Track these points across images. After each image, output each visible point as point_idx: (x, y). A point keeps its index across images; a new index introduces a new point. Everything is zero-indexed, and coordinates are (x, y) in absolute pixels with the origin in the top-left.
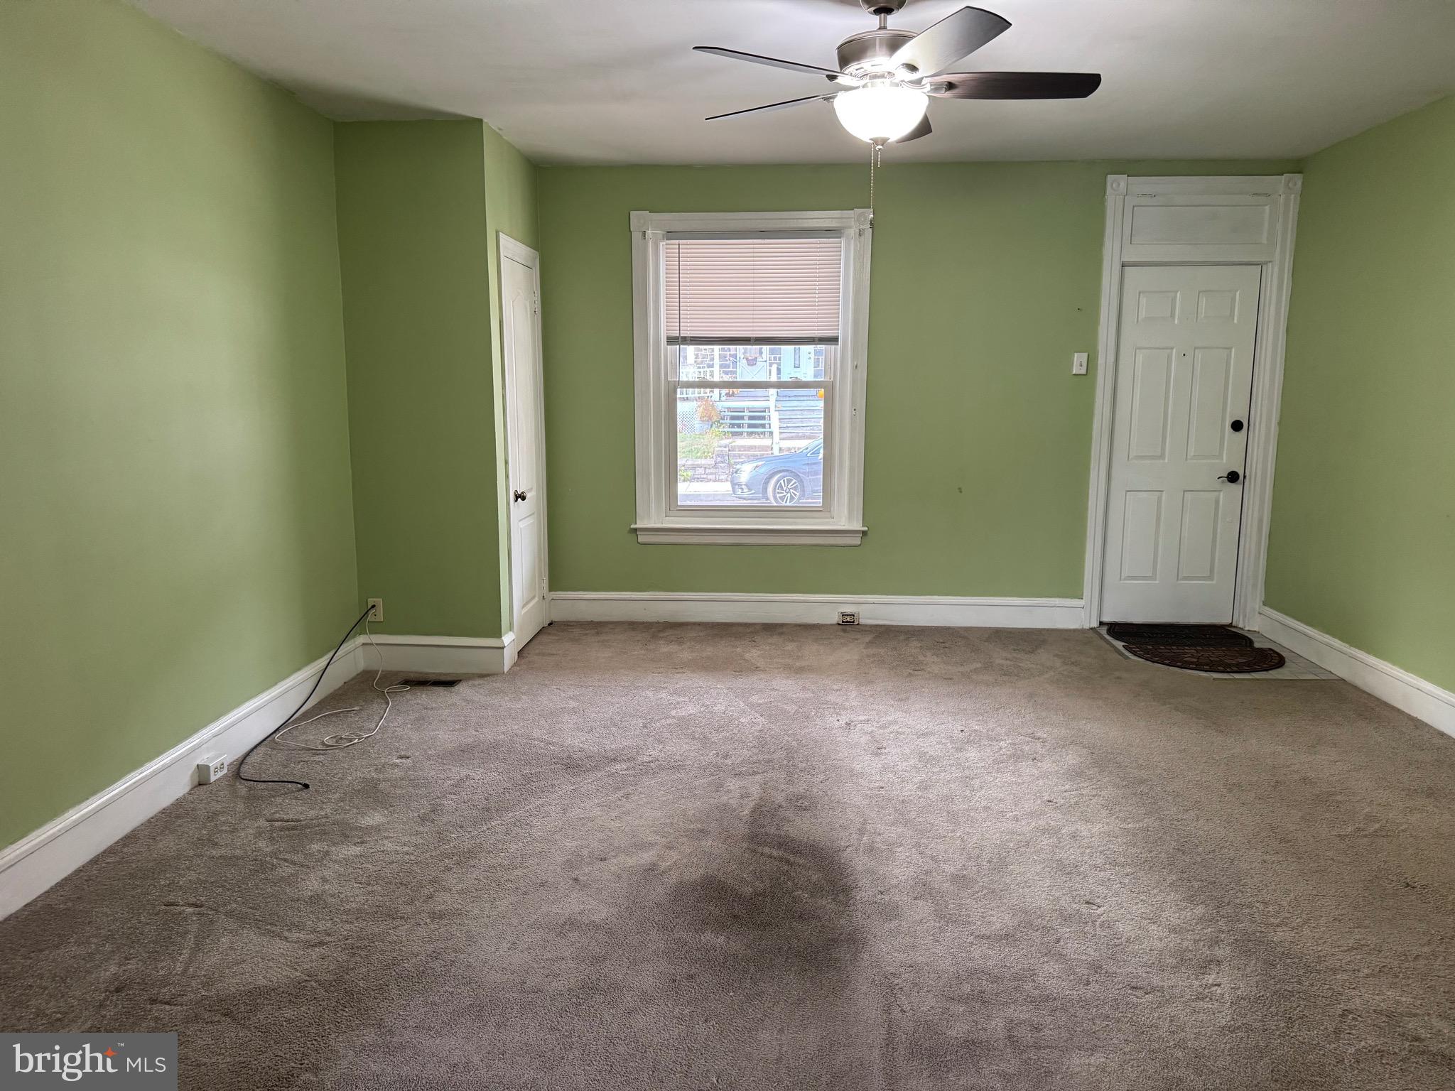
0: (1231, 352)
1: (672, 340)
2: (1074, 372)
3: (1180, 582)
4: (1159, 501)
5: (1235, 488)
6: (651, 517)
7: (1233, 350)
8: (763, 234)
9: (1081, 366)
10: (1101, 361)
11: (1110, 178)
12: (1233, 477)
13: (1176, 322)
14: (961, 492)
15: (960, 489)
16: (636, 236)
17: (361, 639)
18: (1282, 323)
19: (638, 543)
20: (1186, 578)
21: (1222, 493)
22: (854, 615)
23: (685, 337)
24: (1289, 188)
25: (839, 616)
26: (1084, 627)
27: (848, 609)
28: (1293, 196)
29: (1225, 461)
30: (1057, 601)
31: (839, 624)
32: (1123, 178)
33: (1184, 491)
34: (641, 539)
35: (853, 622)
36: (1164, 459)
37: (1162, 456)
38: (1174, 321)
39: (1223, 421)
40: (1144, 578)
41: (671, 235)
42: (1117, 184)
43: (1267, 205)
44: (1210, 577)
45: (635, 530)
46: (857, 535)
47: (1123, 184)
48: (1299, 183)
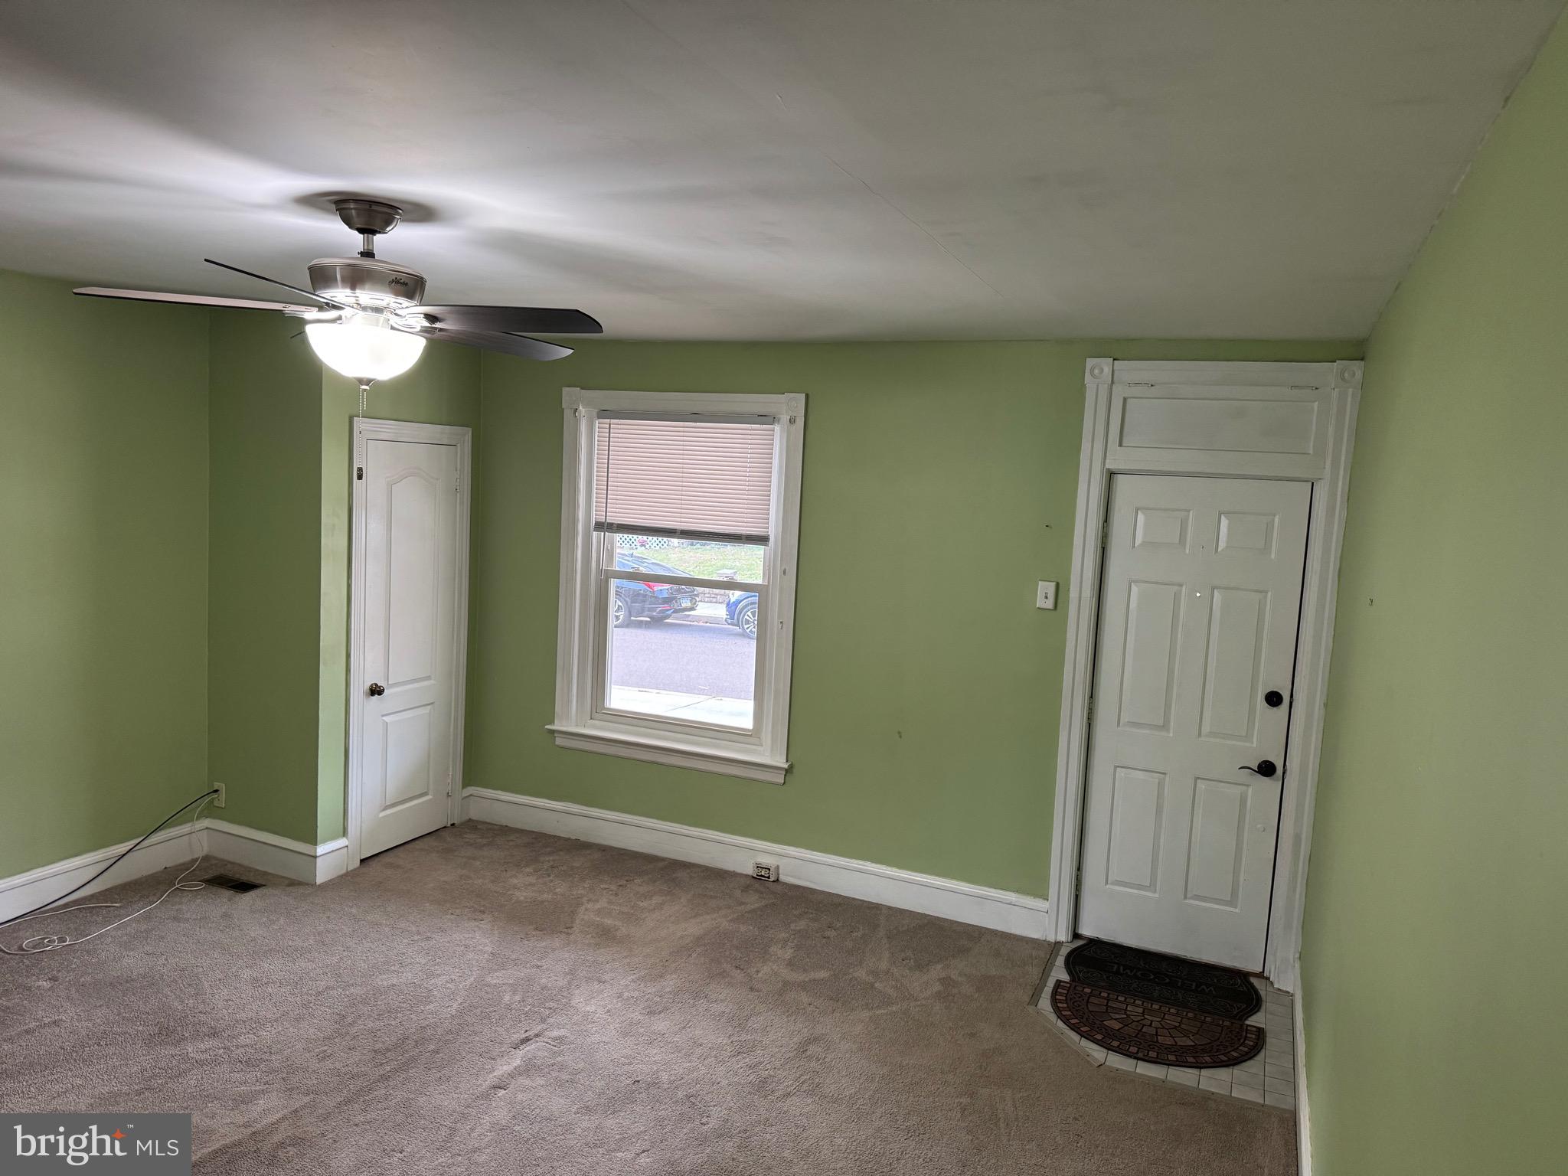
0: (1266, 597)
1: (600, 526)
2: (1037, 606)
3: (1187, 901)
4: (1161, 785)
5: (1271, 785)
6: (571, 719)
7: (1269, 594)
8: (696, 417)
9: (1046, 597)
10: (1073, 594)
11: (1090, 362)
12: (1266, 769)
13: (1187, 551)
14: (901, 737)
15: (899, 733)
16: (568, 414)
17: (206, 823)
18: (1332, 564)
19: (555, 745)
20: (1197, 897)
21: (1250, 790)
22: (769, 869)
23: (612, 524)
24: (1343, 379)
25: (754, 867)
26: (1048, 939)
27: (766, 860)
28: (1351, 390)
29: (1255, 745)
30: (1012, 897)
31: (753, 877)
32: (1106, 364)
33: (1197, 779)
34: (559, 741)
35: (769, 877)
36: (1168, 731)
37: (1165, 727)
38: (1185, 549)
39: (1253, 689)
40: (1140, 887)
41: (604, 414)
42: (1098, 370)
43: (1315, 401)
44: (1232, 902)
45: (553, 732)
46: (780, 772)
47: (1107, 370)
48: (1359, 374)
